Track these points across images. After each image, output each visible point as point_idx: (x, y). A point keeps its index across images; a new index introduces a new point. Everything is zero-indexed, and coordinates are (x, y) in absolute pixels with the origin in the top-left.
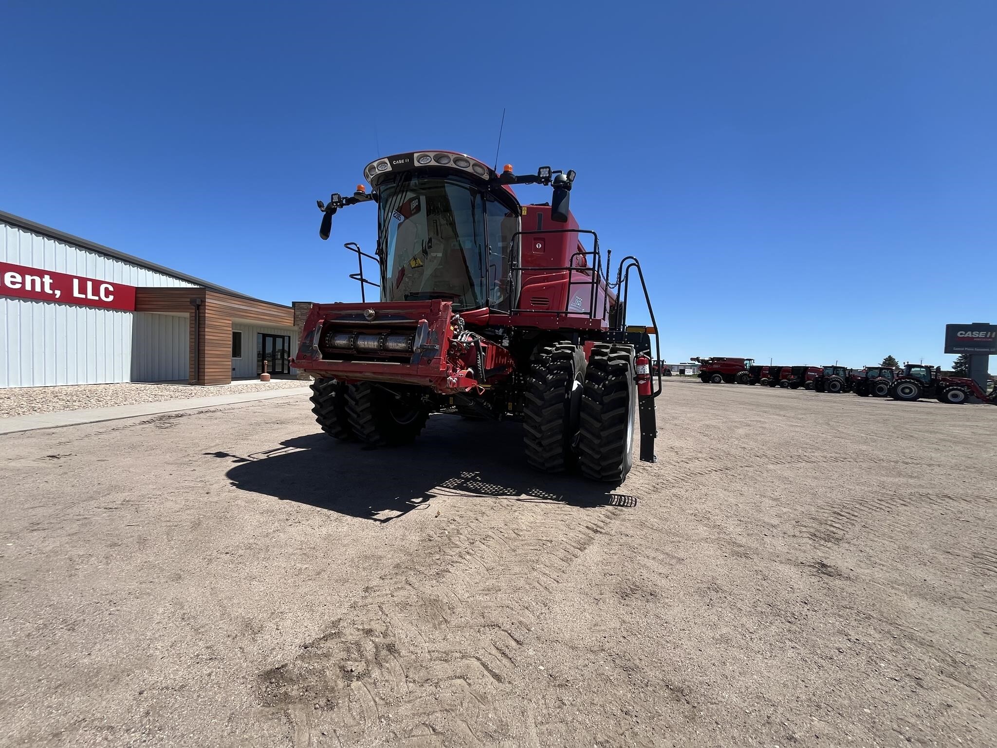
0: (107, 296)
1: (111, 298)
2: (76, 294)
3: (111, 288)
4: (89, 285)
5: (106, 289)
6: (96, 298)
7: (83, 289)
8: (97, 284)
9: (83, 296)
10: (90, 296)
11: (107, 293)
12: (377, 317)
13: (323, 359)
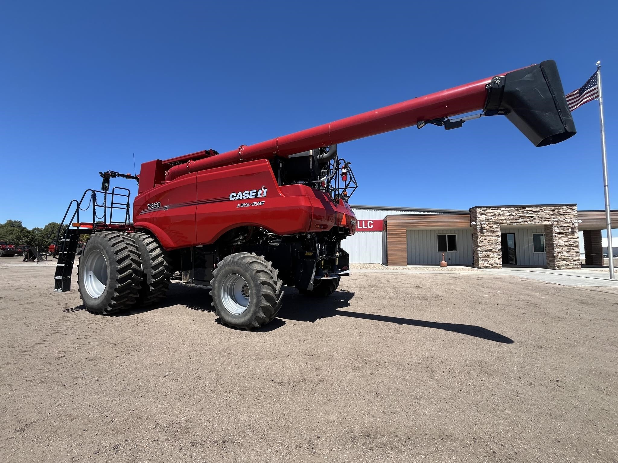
0: (370, 226)
1: (372, 226)
2: (359, 227)
3: (372, 222)
4: (363, 222)
5: (370, 223)
6: (366, 227)
7: (361, 225)
8: (366, 222)
9: (361, 228)
10: (364, 227)
11: (371, 224)
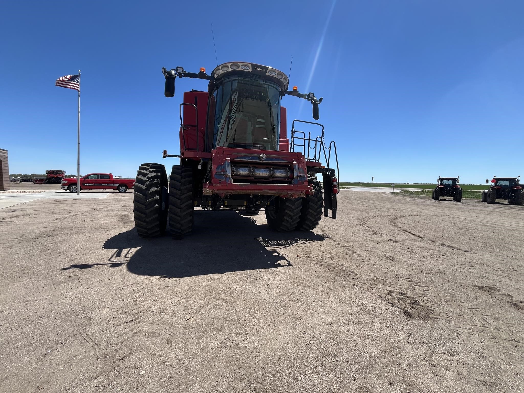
12: (267, 159)
13: (233, 183)
